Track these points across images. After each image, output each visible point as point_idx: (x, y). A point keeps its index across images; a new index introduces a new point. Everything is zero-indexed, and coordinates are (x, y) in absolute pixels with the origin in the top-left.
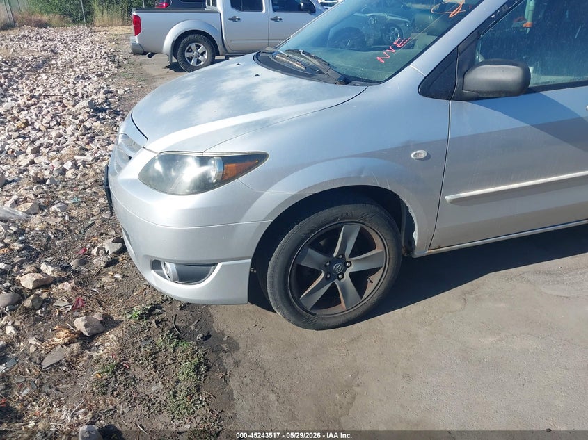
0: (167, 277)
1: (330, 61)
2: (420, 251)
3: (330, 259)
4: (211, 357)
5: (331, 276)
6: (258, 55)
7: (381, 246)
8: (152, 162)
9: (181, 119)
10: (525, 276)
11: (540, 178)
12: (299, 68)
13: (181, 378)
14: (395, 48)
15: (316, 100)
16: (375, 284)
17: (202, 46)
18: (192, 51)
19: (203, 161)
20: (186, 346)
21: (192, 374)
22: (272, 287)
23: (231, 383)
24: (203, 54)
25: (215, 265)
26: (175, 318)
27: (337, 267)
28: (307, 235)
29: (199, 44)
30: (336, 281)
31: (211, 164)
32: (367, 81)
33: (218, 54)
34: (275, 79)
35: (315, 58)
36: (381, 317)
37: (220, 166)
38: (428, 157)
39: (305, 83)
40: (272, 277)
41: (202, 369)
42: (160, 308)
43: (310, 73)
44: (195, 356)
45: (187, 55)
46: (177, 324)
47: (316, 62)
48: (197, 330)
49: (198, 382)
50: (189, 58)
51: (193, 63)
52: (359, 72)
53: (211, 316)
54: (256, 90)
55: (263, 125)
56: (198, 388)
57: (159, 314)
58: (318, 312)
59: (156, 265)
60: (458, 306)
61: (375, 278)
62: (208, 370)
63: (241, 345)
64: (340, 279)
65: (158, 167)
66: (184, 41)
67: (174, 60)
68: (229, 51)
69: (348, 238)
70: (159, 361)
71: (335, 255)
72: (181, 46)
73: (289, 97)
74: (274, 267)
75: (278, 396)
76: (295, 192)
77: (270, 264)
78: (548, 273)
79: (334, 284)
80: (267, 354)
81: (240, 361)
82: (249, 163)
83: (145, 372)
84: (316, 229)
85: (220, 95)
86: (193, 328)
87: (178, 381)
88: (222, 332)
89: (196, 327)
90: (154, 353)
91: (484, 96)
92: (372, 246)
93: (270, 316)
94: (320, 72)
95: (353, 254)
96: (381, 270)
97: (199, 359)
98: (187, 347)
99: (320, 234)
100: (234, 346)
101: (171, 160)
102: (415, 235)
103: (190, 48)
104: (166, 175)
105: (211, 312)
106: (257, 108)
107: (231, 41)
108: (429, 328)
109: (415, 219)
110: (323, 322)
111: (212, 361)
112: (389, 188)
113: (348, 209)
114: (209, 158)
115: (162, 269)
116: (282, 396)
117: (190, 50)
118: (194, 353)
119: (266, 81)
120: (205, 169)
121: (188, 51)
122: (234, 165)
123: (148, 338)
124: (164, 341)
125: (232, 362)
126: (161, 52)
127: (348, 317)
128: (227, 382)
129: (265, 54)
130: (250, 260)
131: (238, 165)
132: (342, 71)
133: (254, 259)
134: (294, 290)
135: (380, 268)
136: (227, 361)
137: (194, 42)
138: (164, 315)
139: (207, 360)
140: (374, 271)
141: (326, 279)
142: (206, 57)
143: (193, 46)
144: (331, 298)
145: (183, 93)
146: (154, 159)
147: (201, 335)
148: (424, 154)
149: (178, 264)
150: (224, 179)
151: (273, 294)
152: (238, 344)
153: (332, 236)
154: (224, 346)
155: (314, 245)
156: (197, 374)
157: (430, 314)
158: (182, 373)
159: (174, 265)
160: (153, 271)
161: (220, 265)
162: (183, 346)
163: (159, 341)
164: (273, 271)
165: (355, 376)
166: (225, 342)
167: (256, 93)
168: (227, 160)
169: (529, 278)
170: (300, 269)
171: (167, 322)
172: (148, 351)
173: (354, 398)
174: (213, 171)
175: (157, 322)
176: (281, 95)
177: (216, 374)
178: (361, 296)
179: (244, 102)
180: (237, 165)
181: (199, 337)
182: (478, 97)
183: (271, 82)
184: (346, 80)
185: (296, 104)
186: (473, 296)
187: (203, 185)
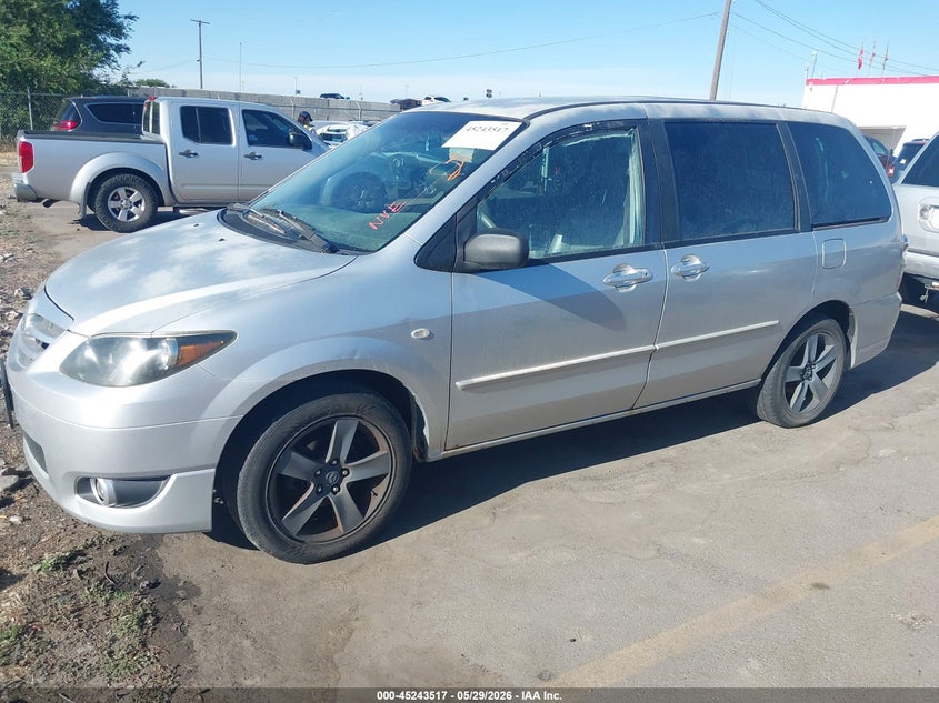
0: (99, 500)
1: (316, 225)
2: (435, 453)
3: (321, 466)
4: (162, 607)
5: (324, 488)
6: (223, 213)
7: (385, 446)
8: (81, 348)
9: (120, 294)
10: (567, 483)
11: (563, 360)
12: (277, 232)
13: (119, 635)
14: (389, 211)
15: (296, 270)
16: (380, 495)
17: (136, 192)
18: (119, 199)
19: (152, 343)
20: (124, 598)
21: (135, 628)
22: (244, 506)
23: (190, 634)
24: (137, 204)
25: (166, 478)
26: (107, 566)
27: (331, 477)
28: (290, 434)
29: (131, 189)
30: (331, 497)
31: (162, 347)
32: (357, 250)
33: (163, 205)
34: (244, 245)
35: (296, 220)
36: (391, 542)
37: (174, 350)
38: (431, 336)
39: (284, 250)
40: (243, 492)
41: (149, 621)
42: (85, 555)
43: (291, 239)
44: (138, 607)
45: (112, 204)
46: (110, 573)
47: (297, 226)
48: (139, 578)
49: (143, 638)
50: (114, 209)
51: (122, 216)
52: (350, 239)
53: (160, 560)
54: (220, 258)
55: (231, 299)
56: (144, 644)
57: (82, 562)
58: (308, 539)
59: (83, 485)
60: (486, 521)
61: (380, 489)
62: (157, 621)
63: (204, 589)
64: (335, 493)
65: (90, 354)
66: (107, 183)
67: (89, 212)
68: (180, 199)
69: (343, 438)
70: (86, 617)
71: (327, 461)
72: (101, 191)
73: (263, 266)
74: (246, 478)
75: (255, 641)
76: (272, 379)
77: (241, 475)
78: (596, 479)
79: (327, 500)
80: (239, 596)
81: (202, 608)
82: (211, 345)
83: (65, 633)
84: (301, 426)
85: (174, 263)
86: (133, 575)
87: (114, 640)
88: (177, 578)
89: (138, 574)
90: (77, 610)
91: (486, 267)
92: (374, 448)
93: (243, 554)
94: (303, 238)
95: (350, 459)
96: (388, 478)
97: (145, 610)
98: (127, 598)
99: (308, 431)
100: (192, 591)
101: (107, 345)
102: (426, 432)
103: (116, 194)
104: (102, 363)
105: (160, 555)
106: (223, 278)
107: (183, 185)
108: (448, 549)
109: (423, 410)
110: (314, 551)
111: (162, 611)
112: (388, 373)
113: (340, 400)
114: (160, 339)
115: (91, 491)
116: (259, 640)
117: (116, 198)
118: (137, 603)
119: (235, 247)
120: (153, 353)
121: (113, 199)
122: (192, 347)
123: (67, 592)
124: (91, 594)
125: (191, 609)
126: (66, 198)
127: (347, 543)
128: (184, 633)
129: (234, 213)
130: (214, 470)
131: (196, 347)
132: (330, 238)
133: (220, 468)
134: (273, 509)
135: (384, 476)
136: (184, 610)
137: (124, 186)
138: (90, 564)
139: (155, 611)
140: (377, 480)
141: (317, 494)
142: (143, 208)
143: (121, 191)
144: (324, 519)
145: (121, 261)
146: (84, 344)
147: (147, 582)
148: (426, 334)
149: (116, 479)
150: (178, 365)
151: (246, 515)
152: (199, 589)
153: (322, 435)
154: (181, 593)
155: (300, 447)
156: (142, 627)
157: (452, 533)
158: (121, 630)
159: (110, 482)
160: (77, 496)
161: (173, 478)
162: (119, 598)
163: (84, 595)
164: (245, 484)
165: (353, 610)
166: (180, 588)
167: (220, 261)
168: (182, 341)
169: (573, 485)
170: (281, 479)
171: (96, 572)
172: (69, 607)
173: (351, 633)
174: (165, 356)
175: (80, 573)
176: (252, 264)
177: (169, 626)
178: (364, 515)
179: (204, 272)
180: (198, 346)
181: (144, 584)
182: (480, 270)
183: (240, 249)
184: (333, 249)
185: (271, 274)
186: (505, 509)
187: (152, 374)
